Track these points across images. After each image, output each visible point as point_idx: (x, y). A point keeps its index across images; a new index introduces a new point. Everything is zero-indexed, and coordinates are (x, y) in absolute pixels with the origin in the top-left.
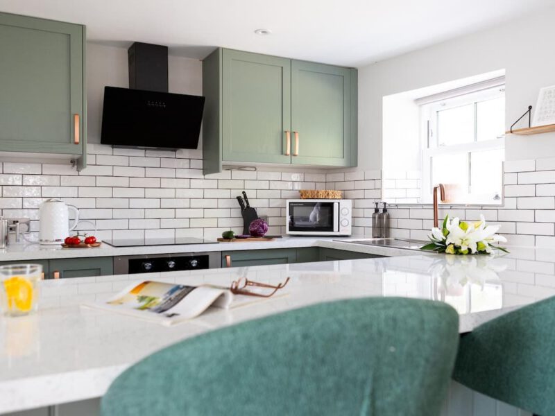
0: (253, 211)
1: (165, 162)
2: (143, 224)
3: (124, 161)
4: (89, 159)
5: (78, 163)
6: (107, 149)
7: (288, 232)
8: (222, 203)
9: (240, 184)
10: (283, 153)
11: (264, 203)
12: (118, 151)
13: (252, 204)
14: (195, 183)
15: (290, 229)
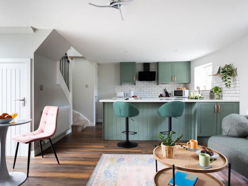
0: (167, 92)
1: (150, 83)
2: (146, 94)
3: (143, 83)
4: (136, 83)
5: (135, 84)
6: (140, 82)
7: (174, 96)
8: (161, 91)
9: (165, 87)
10: (172, 80)
11: (170, 91)
12: (142, 82)
13: (167, 91)
14: (155, 87)
15: (175, 96)
